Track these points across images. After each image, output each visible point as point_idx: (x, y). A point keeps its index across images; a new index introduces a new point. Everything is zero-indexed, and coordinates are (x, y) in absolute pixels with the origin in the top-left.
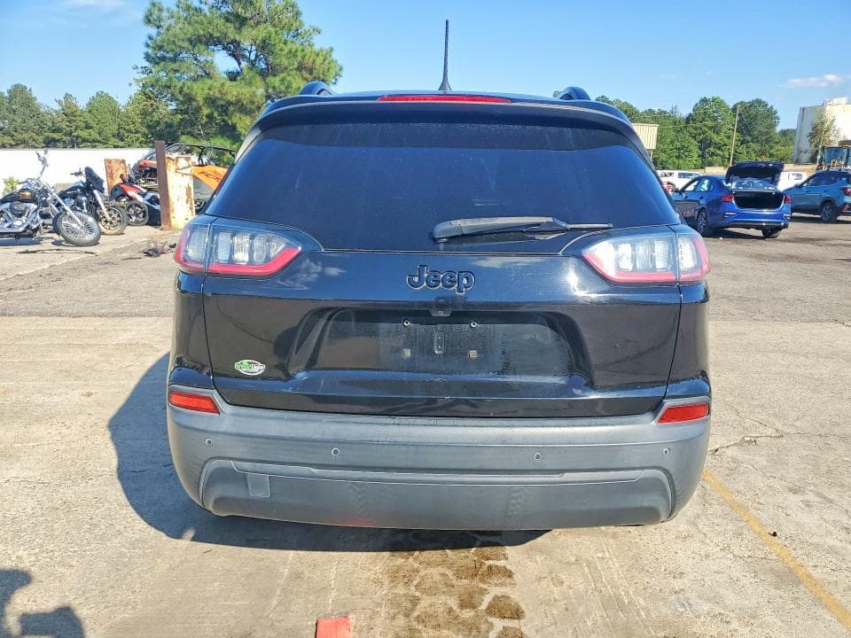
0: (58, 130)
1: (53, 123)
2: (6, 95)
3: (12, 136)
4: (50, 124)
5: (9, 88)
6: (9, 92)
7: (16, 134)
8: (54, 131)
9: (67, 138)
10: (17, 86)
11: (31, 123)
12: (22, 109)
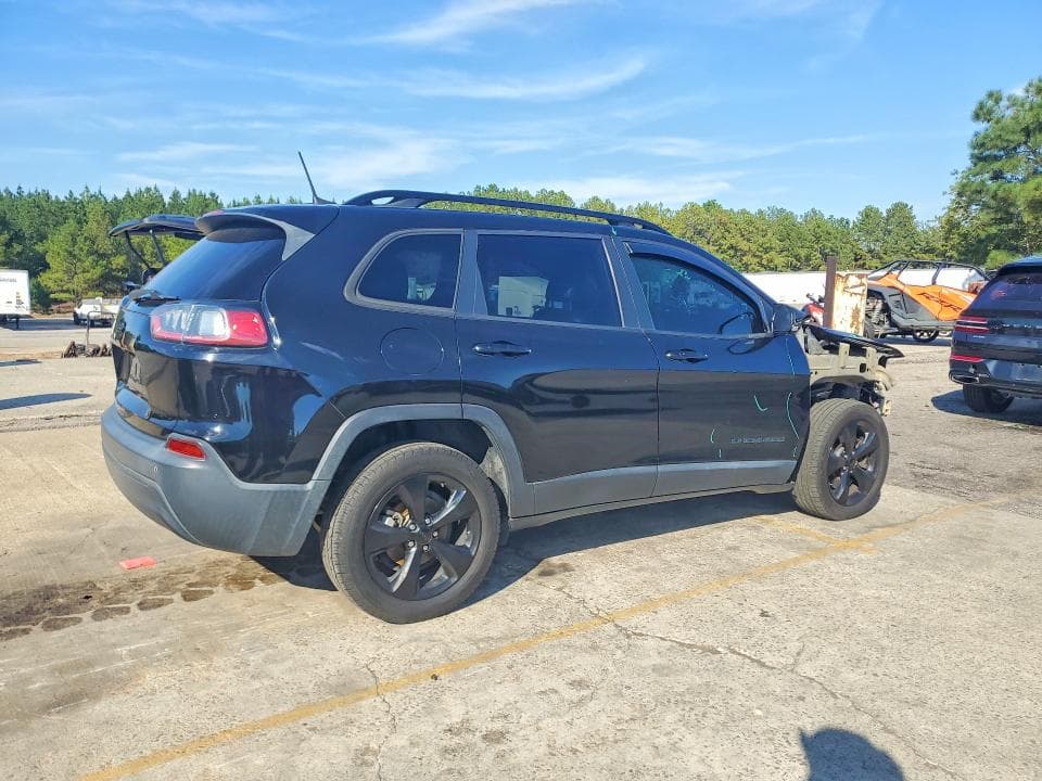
0: (931, 251)
1: (927, 242)
2: (885, 215)
3: (880, 258)
4: (923, 244)
5: (889, 207)
6: (888, 211)
7: (885, 256)
8: (926, 252)
9: (939, 260)
10: (897, 205)
11: (902, 244)
12: (896, 230)
